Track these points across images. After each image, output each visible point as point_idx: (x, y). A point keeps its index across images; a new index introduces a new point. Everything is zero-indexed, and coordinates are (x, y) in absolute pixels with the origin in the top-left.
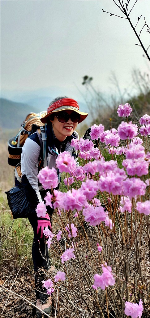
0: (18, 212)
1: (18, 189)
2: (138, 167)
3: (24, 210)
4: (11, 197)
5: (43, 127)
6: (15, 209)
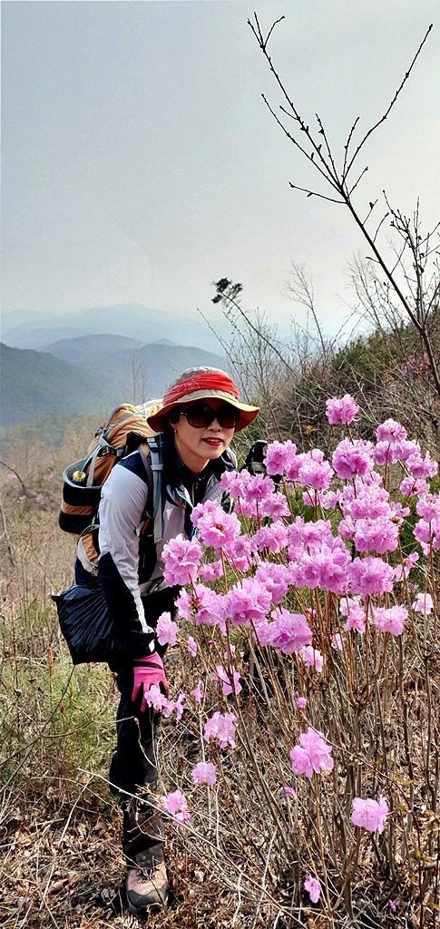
0: (84, 645)
1: (87, 591)
2: (377, 535)
3: (100, 640)
4: (69, 610)
5: (153, 440)
6: (76, 640)
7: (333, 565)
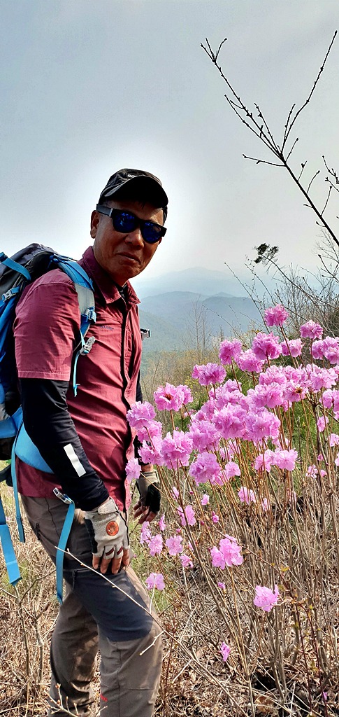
7: (233, 417)
